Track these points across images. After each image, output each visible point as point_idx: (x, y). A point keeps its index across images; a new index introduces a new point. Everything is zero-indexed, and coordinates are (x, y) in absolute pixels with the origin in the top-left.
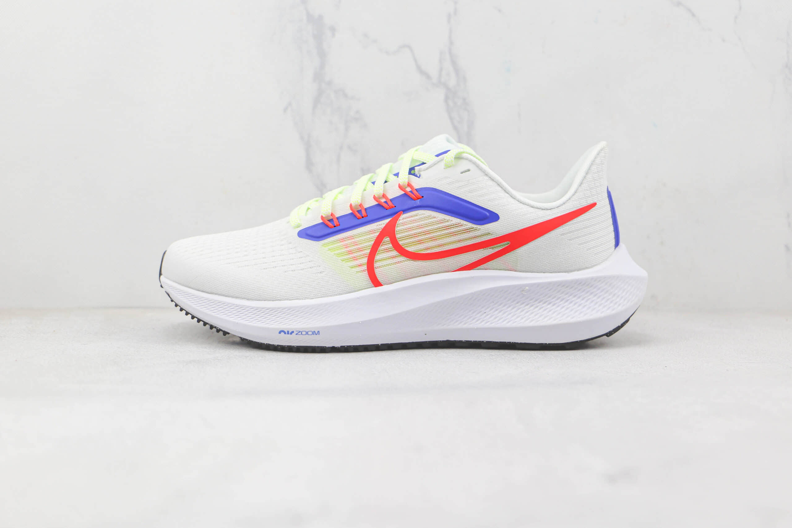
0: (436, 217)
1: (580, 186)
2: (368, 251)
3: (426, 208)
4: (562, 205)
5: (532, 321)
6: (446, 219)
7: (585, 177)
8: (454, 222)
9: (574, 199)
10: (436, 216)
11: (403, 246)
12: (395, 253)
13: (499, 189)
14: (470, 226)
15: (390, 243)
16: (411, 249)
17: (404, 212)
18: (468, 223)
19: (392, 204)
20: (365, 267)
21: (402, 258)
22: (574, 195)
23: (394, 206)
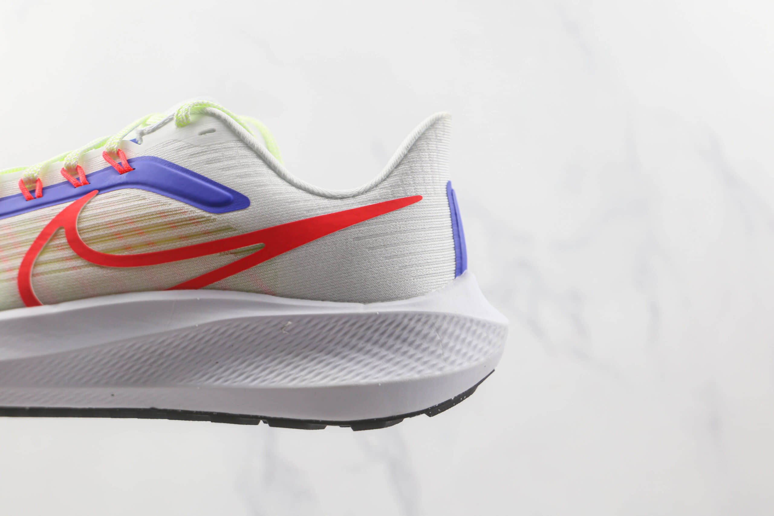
0: (146, 199)
1: (396, 168)
2: (26, 248)
3: (135, 186)
4: (362, 194)
5: (294, 379)
6: (162, 201)
7: (406, 156)
8: (173, 207)
9: (383, 187)
10: (146, 197)
11: (85, 243)
12: (69, 252)
13: (259, 162)
14: (199, 214)
15: (63, 237)
16: (96, 247)
17: (101, 192)
18: (196, 209)
19: (86, 180)
20: (15, 273)
21: (79, 262)
22: (383, 180)
23: (88, 183)
